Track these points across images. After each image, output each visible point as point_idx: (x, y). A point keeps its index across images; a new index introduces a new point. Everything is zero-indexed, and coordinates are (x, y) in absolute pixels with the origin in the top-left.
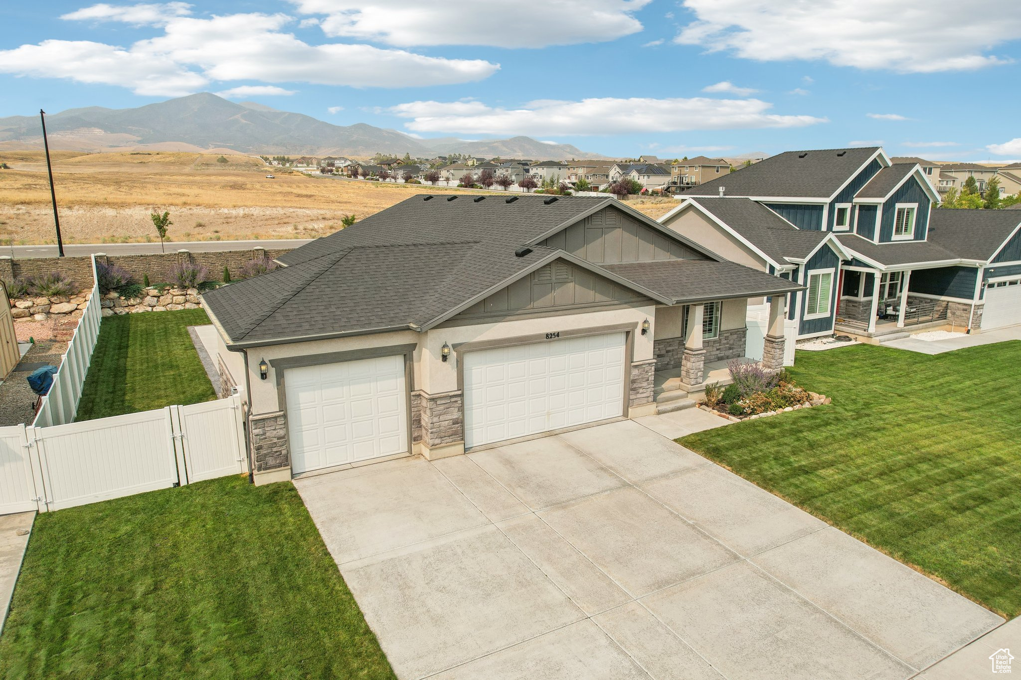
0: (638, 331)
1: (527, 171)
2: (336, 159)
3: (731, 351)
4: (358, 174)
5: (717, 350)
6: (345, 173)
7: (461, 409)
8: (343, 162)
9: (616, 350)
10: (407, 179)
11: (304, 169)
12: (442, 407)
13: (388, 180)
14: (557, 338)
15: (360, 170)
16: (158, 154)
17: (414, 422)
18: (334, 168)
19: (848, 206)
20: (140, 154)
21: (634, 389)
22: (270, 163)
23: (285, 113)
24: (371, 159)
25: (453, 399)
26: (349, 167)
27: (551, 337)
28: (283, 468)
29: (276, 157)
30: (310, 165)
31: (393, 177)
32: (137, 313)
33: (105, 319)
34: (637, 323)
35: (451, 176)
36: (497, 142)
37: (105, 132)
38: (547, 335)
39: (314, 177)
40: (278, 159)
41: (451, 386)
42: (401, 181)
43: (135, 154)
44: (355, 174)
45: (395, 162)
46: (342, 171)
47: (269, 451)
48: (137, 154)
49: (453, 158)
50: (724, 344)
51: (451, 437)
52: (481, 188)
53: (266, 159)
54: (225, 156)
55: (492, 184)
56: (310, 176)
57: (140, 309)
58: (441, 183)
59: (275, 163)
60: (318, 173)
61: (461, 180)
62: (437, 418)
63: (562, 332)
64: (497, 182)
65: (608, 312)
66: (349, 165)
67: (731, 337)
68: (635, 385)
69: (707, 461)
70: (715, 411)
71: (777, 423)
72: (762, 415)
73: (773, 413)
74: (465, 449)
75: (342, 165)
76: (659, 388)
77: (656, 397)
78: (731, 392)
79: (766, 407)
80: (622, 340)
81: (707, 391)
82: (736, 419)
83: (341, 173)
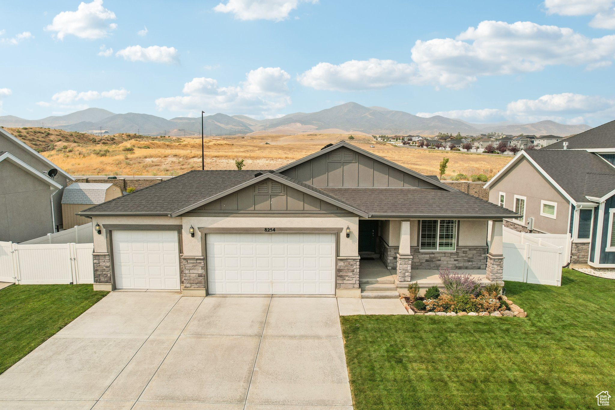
0: (343, 235)
1: (533, 142)
2: (413, 136)
3: (470, 263)
4: (423, 145)
5: (455, 260)
6: (417, 145)
7: (206, 268)
8: (417, 138)
9: (327, 246)
10: (452, 148)
11: (394, 142)
12: (191, 265)
13: (440, 148)
14: (273, 232)
15: (425, 143)
16: (320, 135)
17: (182, 271)
18: (412, 142)
20: (312, 135)
21: (341, 276)
22: (377, 139)
23: (393, 111)
24: (436, 136)
25: (198, 261)
26: (420, 141)
27: (268, 231)
28: (108, 284)
29: (380, 136)
30: (398, 140)
31: (444, 147)
34: (342, 229)
35: (480, 146)
37: (302, 124)
38: (266, 229)
39: (398, 147)
40: (382, 137)
41: (197, 253)
42: (448, 149)
43: (309, 135)
44: (422, 145)
45: (449, 138)
46: (416, 143)
47: (101, 273)
48: (310, 135)
49: (490, 135)
50: (463, 257)
51: (197, 285)
52: (498, 153)
53: (375, 137)
54: (353, 136)
55: (505, 151)
56: (396, 146)
58: (473, 150)
59: (379, 139)
60: (402, 144)
61: (486, 148)
62: (188, 271)
63: (277, 228)
64: (509, 150)
65: (315, 218)
66: (420, 140)
67: (469, 252)
68: (341, 274)
69: (340, 335)
70: (405, 304)
71: (443, 321)
72: (439, 314)
73: (453, 314)
74: (208, 294)
75: (416, 140)
76: (365, 280)
77: (362, 286)
78: (434, 293)
79: (446, 308)
80: (333, 238)
81: (410, 288)
82: (411, 312)
83: (414, 145)
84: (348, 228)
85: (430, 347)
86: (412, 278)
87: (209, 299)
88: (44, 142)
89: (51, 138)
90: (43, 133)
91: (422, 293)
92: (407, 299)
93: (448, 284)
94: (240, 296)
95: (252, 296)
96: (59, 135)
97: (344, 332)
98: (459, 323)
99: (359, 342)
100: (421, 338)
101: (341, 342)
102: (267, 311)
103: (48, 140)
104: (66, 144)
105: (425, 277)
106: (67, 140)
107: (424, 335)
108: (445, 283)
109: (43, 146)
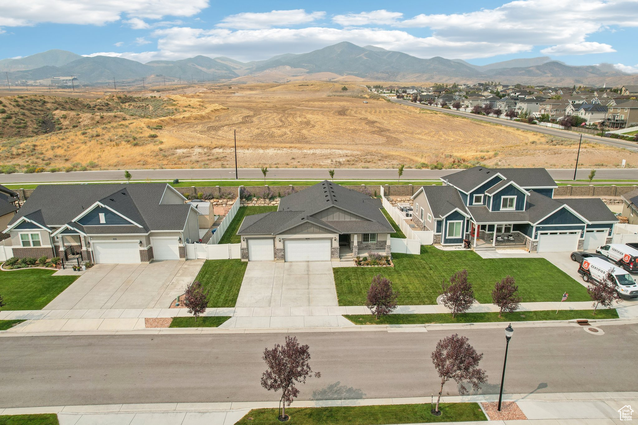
0: (333, 240)
2: (408, 88)
3: (380, 248)
4: (417, 100)
5: (376, 246)
7: (284, 252)
9: (328, 243)
10: (443, 105)
11: (388, 95)
12: (279, 252)
13: (432, 105)
15: (419, 97)
16: (312, 85)
17: (275, 254)
18: (405, 95)
19: (482, 195)
20: (303, 85)
21: (333, 254)
23: (390, 52)
25: (281, 250)
27: (307, 239)
28: (247, 259)
30: (393, 92)
31: (436, 104)
32: (250, 206)
33: (240, 208)
34: (333, 238)
35: (469, 105)
36: (532, 67)
37: (291, 68)
39: (391, 101)
40: (376, 87)
41: (282, 247)
45: (444, 90)
46: (410, 97)
47: (244, 255)
50: (378, 245)
51: (281, 258)
52: (483, 116)
54: (346, 86)
56: (389, 100)
57: (251, 205)
58: (462, 109)
59: (373, 91)
60: (396, 98)
61: (474, 108)
62: (278, 254)
63: (310, 238)
64: (494, 111)
67: (381, 243)
69: (333, 273)
70: (355, 263)
71: (366, 268)
72: (365, 266)
73: (370, 266)
74: (285, 262)
75: (411, 93)
76: (341, 255)
77: (340, 257)
78: (365, 259)
79: (368, 264)
80: (330, 241)
81: (357, 257)
82: (356, 266)
83: (408, 98)
84: (335, 238)
85: (359, 276)
86: (358, 254)
87: (286, 263)
88: (42, 111)
89: (48, 107)
90: (39, 101)
91: (361, 259)
92: (356, 261)
93: (370, 256)
94: (297, 262)
95: (301, 262)
96: (54, 103)
97: (334, 272)
98: (371, 270)
99: (338, 275)
100: (357, 274)
101: (333, 275)
102: (308, 266)
103: (46, 108)
104: (64, 113)
105: (363, 253)
106: (64, 109)
107: (358, 273)
108: (369, 255)
109: (42, 115)
